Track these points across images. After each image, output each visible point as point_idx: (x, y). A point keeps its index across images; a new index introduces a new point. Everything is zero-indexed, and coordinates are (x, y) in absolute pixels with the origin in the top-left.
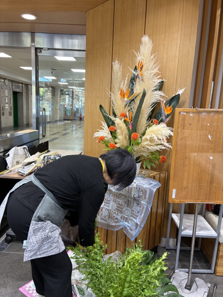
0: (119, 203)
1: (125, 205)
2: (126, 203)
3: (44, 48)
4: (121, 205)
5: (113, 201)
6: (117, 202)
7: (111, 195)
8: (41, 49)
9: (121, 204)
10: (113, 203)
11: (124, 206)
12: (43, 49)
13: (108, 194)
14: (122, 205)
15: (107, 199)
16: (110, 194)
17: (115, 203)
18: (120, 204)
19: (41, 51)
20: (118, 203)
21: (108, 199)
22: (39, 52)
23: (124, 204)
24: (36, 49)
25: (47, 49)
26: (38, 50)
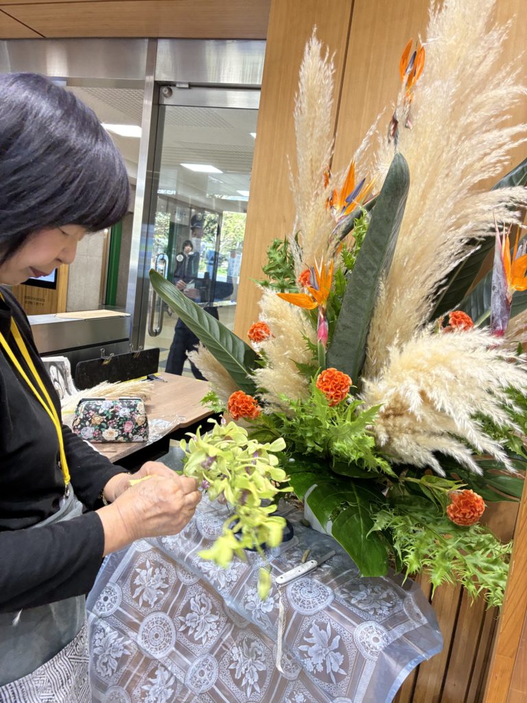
0: (233, 672)
1: (253, 690)
2: (261, 682)
3: (180, 83)
4: (238, 683)
5: (211, 652)
6: (226, 659)
7: (212, 620)
8: (172, 88)
9: (243, 676)
10: (211, 659)
11: (249, 690)
12: (178, 86)
13: (203, 609)
14: (244, 683)
15: (190, 632)
16: (213, 612)
17: (215, 664)
18: (238, 676)
19: (171, 91)
20: (232, 667)
21: (195, 631)
22: (165, 96)
23: (251, 682)
24: (158, 85)
25: (187, 86)
26: (165, 90)
